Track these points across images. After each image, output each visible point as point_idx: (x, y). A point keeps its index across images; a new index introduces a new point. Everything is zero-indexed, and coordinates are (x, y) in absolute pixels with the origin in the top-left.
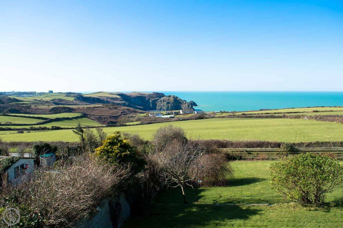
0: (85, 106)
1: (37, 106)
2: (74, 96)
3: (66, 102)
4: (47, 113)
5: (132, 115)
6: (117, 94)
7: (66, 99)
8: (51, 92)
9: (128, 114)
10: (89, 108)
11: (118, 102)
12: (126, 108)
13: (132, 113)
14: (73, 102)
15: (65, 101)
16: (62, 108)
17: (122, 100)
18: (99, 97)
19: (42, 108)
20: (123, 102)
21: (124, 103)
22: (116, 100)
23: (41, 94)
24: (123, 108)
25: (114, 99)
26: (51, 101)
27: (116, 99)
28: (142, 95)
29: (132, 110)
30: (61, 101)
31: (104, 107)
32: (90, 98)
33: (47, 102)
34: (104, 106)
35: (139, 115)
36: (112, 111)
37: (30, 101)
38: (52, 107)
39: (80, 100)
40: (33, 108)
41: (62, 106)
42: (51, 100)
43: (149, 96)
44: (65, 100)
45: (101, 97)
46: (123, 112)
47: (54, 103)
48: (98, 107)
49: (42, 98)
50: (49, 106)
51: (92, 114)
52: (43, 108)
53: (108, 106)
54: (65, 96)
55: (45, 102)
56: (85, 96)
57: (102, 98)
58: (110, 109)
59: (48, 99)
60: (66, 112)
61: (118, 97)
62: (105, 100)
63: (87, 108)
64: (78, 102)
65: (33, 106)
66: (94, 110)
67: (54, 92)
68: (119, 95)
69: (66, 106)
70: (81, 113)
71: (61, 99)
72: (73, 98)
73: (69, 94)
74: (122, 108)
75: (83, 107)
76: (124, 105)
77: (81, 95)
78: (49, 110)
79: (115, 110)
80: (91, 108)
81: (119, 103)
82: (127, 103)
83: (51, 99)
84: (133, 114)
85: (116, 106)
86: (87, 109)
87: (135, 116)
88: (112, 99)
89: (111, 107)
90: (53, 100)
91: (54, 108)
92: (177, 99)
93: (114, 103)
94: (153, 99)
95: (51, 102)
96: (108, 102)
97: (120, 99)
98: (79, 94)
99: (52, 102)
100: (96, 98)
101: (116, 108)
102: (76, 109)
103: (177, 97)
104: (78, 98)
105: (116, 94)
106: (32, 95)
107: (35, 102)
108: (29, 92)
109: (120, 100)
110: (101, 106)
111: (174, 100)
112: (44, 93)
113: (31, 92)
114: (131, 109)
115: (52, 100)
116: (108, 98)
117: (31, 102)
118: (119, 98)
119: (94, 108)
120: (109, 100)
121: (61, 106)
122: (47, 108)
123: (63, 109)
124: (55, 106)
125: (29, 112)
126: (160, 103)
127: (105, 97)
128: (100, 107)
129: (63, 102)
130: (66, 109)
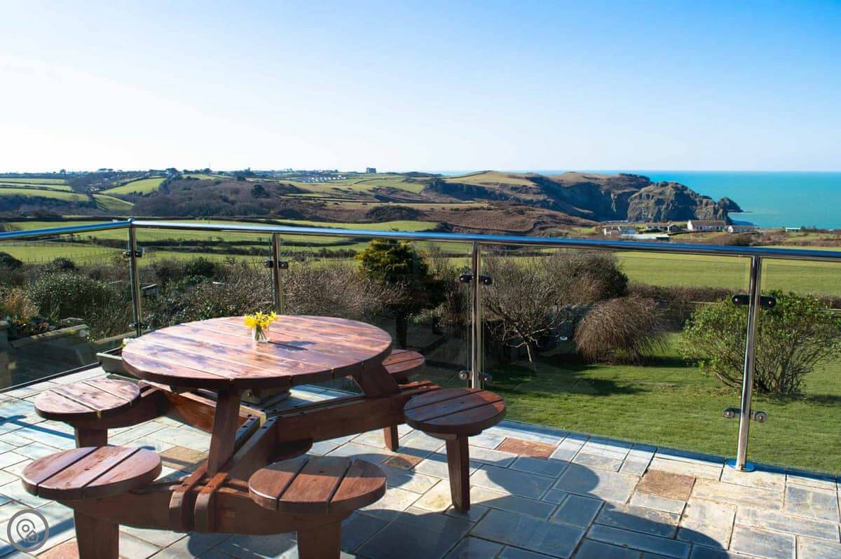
0: (446, 205)
1: (339, 203)
2: (422, 182)
3: (404, 195)
4: (361, 220)
5: (560, 231)
6: (527, 178)
7: (404, 189)
8: (373, 171)
9: (551, 227)
10: (457, 210)
11: (529, 197)
12: (547, 212)
13: (559, 226)
14: (422, 194)
15: (404, 193)
16: (394, 208)
17: (538, 193)
18: (481, 183)
19: (348, 208)
20: (541, 197)
21: (545, 201)
22: (523, 191)
23: (349, 176)
24: (541, 213)
25: (519, 190)
26: (370, 193)
27: (525, 189)
28: (592, 181)
29: (563, 218)
30: (392, 193)
31: (492, 210)
32: (462, 185)
33: (362, 194)
34: (492, 207)
35: (576, 231)
36: (512, 220)
37: (324, 193)
38: (371, 206)
39: (437, 191)
40: (331, 208)
41: (395, 204)
42: (371, 191)
43: (608, 184)
44: (402, 190)
45: (487, 184)
46: (539, 223)
47: (377, 197)
48: (477, 209)
49: (351, 185)
50: (365, 203)
51: (463, 225)
52: (353, 209)
53: (502, 207)
54: (403, 181)
55: (357, 194)
56: (449, 181)
57: (490, 186)
58: (508, 213)
59: (363, 188)
60: (402, 218)
61: (530, 184)
62: (497, 192)
63: (452, 210)
64: (432, 196)
65: (330, 204)
66: (469, 215)
67: (378, 171)
68: (533, 179)
69: (403, 205)
70: (438, 221)
71: (393, 188)
72: (422, 187)
73: (411, 177)
74: (538, 212)
75: (443, 209)
76: (544, 204)
77: (438, 179)
78: (366, 213)
79: (521, 218)
80: (462, 210)
81: (532, 200)
82: (553, 200)
83: (371, 187)
84: (564, 229)
85: (521, 206)
86: (451, 212)
87: (567, 233)
88: (514, 188)
89: (510, 209)
90: (375, 190)
91: (377, 209)
92: (685, 192)
93: (518, 200)
94: (620, 192)
95: (369, 195)
96: (503, 197)
97: (535, 191)
98: (436, 176)
99: (373, 194)
100: (475, 186)
101: (521, 212)
102: (426, 213)
103: (685, 188)
104: (432, 187)
105: (524, 176)
106: (330, 179)
107: (335, 195)
108: (324, 171)
109: (534, 194)
110: (486, 205)
111: (676, 194)
112: (355, 172)
113: (327, 171)
114: (561, 215)
115: (373, 191)
116: (504, 186)
117: (327, 193)
118: (530, 188)
119: (468, 210)
120: (506, 191)
121: (391, 204)
122: (360, 208)
123: (395, 212)
124: (378, 205)
125: (321, 216)
126: (637, 201)
127: (497, 184)
128: (484, 209)
129: (398, 196)
130: (404, 211)
